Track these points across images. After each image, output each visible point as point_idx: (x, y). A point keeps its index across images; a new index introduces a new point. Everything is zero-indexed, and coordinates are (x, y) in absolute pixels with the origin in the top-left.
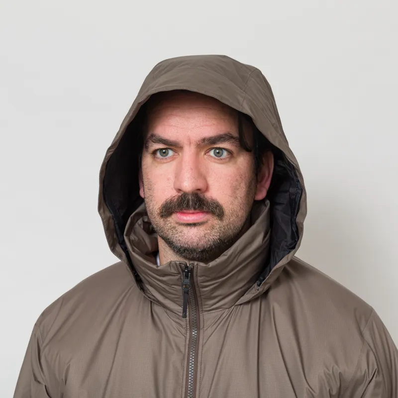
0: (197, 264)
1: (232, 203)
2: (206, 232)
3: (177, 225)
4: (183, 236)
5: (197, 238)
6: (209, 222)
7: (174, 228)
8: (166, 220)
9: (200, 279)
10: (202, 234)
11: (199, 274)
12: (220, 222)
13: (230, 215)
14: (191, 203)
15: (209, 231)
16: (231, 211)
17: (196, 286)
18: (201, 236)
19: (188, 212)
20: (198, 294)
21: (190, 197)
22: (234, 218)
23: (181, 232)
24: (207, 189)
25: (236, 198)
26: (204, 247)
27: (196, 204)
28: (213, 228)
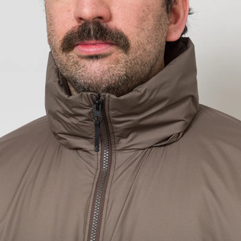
0: (109, 96)
1: (138, 35)
2: (110, 66)
3: (79, 59)
4: (85, 70)
5: (100, 72)
6: (113, 55)
7: (77, 63)
8: (68, 55)
9: (112, 113)
10: (106, 67)
11: (110, 108)
12: (125, 56)
13: (137, 49)
14: (92, 33)
15: (113, 65)
16: (137, 44)
17: (109, 121)
18: (105, 70)
19: (90, 42)
20: (111, 131)
21: (91, 26)
22: (141, 52)
23: (83, 67)
24: (110, 18)
25: (143, 29)
26: (109, 82)
27: (98, 33)
28: (118, 62)
